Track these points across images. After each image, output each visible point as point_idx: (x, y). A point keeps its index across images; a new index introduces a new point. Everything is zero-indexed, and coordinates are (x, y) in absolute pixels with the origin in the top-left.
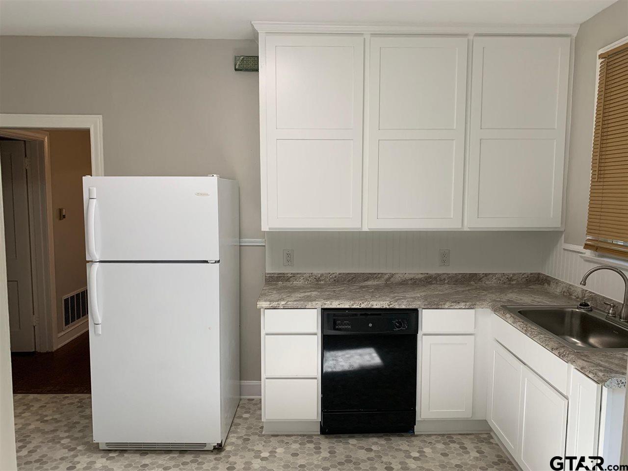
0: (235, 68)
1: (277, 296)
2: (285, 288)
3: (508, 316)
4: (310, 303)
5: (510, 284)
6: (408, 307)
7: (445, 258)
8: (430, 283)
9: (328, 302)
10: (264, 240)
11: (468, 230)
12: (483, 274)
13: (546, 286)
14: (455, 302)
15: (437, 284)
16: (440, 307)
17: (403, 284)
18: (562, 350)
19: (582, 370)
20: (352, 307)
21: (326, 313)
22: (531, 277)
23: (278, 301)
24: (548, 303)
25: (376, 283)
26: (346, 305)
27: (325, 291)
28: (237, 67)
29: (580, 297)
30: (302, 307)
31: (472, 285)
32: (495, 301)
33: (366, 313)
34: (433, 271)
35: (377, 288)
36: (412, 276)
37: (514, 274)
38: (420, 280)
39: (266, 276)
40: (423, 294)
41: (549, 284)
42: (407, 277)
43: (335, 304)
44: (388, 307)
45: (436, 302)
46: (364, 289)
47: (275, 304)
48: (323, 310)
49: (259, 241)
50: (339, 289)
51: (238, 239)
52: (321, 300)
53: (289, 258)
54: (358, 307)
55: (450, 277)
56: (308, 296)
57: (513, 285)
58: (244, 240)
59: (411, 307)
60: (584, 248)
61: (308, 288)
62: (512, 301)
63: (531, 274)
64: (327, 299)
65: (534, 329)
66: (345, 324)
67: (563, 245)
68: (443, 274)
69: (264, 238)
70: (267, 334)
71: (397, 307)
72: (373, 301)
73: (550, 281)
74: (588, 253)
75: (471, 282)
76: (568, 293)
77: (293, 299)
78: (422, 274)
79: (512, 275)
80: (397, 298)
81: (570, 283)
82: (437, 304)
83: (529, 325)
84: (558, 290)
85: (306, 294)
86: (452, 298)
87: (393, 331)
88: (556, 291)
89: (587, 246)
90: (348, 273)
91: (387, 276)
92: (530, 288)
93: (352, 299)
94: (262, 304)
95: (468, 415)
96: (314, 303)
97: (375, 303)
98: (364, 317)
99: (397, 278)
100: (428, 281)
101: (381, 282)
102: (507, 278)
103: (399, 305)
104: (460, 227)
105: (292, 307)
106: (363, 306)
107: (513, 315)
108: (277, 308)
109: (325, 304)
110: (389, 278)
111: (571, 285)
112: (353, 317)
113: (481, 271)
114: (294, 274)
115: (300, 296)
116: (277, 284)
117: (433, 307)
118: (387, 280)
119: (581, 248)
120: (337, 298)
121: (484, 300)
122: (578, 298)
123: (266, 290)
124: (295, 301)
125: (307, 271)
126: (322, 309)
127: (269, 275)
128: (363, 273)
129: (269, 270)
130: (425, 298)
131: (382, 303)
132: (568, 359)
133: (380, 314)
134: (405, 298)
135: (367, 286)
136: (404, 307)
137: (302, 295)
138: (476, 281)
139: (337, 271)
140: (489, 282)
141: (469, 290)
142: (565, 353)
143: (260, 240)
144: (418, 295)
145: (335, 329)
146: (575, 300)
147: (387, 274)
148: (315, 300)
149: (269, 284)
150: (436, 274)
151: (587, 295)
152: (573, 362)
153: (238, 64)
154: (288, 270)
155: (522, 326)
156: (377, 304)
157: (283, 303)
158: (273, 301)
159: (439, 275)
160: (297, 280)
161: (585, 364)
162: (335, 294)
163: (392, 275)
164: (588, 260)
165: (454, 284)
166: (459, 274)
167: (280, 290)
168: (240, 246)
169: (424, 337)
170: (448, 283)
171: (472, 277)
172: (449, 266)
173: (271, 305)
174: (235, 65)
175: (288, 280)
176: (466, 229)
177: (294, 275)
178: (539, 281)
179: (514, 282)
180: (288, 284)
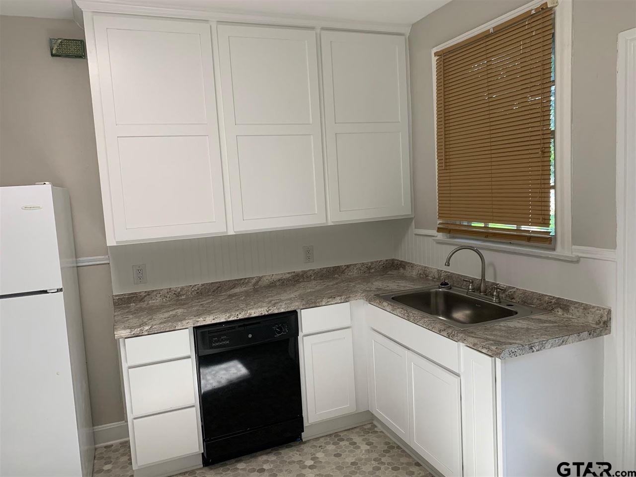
0: (52, 52)
1: (135, 320)
2: (142, 310)
3: (385, 304)
4: (179, 323)
5: (370, 272)
6: (287, 310)
7: (309, 254)
8: (298, 281)
9: (201, 319)
10: (107, 257)
11: (333, 224)
12: (345, 266)
13: (402, 270)
14: (331, 297)
15: (304, 281)
16: (318, 304)
17: (272, 287)
18: (450, 331)
19: (474, 347)
20: (229, 320)
21: (200, 331)
22: (387, 264)
23: (140, 326)
24: (412, 286)
25: (243, 289)
26: (222, 319)
27: (192, 307)
28: (54, 52)
29: (437, 276)
30: (171, 329)
31: (337, 278)
32: (365, 291)
33: (244, 324)
34: (299, 269)
35: (247, 294)
36: (279, 277)
37: (372, 263)
38: (288, 280)
39: (114, 299)
40: (297, 294)
41: (404, 268)
42: (275, 278)
43: (209, 320)
44: (267, 313)
45: (313, 301)
46: (234, 298)
47: (137, 331)
48: (196, 329)
49: (100, 259)
50: (207, 302)
51: (74, 259)
52: (192, 317)
53: (140, 274)
54: (236, 318)
55: (315, 273)
56: (174, 316)
57: (372, 273)
58: (81, 259)
59: (289, 309)
60: (438, 231)
61: (169, 306)
62: (381, 289)
63: (387, 261)
64: (198, 315)
65: (415, 314)
66: (222, 340)
67: (413, 230)
68: (309, 270)
69: (107, 254)
70: (130, 367)
71: (276, 312)
72: (250, 309)
73: (405, 266)
74: (440, 236)
75: (336, 276)
76: (424, 275)
77: (158, 322)
78: (289, 273)
79: (370, 264)
80: (273, 302)
81: (425, 265)
82: (315, 303)
83: (409, 311)
84: (414, 273)
85: (171, 313)
86: (326, 294)
87: (275, 337)
88: (412, 274)
89: (439, 230)
90: (212, 283)
91: (254, 281)
92: (388, 274)
93: (226, 311)
94: (121, 333)
95: (353, 410)
96: (184, 322)
97: (253, 311)
98: (243, 328)
99: (265, 281)
100: (297, 279)
101: (249, 287)
102: (367, 267)
103: (278, 309)
104: (325, 222)
105: (159, 331)
106: (240, 317)
107: (390, 303)
108: (141, 334)
109: (198, 321)
110: (257, 282)
111: (426, 267)
112: (230, 331)
113: (342, 263)
114: (149, 292)
115: (164, 316)
116: (130, 307)
117: (311, 305)
118: (255, 284)
119: (434, 232)
120: (209, 312)
121: (356, 292)
122: (434, 278)
123: (118, 315)
124: (161, 323)
125: (165, 286)
126: (194, 328)
127: (118, 298)
128: (229, 281)
129: (118, 291)
130: (301, 297)
131: (260, 310)
132: (459, 338)
133: (259, 323)
134: (281, 301)
135: (235, 295)
136: (283, 310)
137: (166, 315)
138: (340, 273)
139: (199, 282)
140: (352, 273)
141: (337, 284)
142: (453, 333)
143: (103, 257)
144: (292, 296)
145: (212, 348)
146: (433, 280)
147: (254, 277)
148: (185, 319)
149: (119, 308)
150: (302, 271)
151: (443, 274)
152: (463, 340)
153: (55, 48)
154: (141, 289)
155: (402, 312)
156: (255, 312)
157: (147, 328)
158: (134, 328)
159: (305, 272)
160: (154, 298)
161: (476, 341)
162: (204, 308)
163: (260, 279)
164: (439, 243)
165: (321, 280)
166: (324, 268)
167: (135, 313)
168: (77, 267)
169: (305, 338)
170: (314, 279)
171: (336, 270)
172: (313, 262)
173: (132, 333)
174: (52, 50)
175: (142, 300)
176: (330, 224)
177: (148, 294)
178: (393, 267)
179: (373, 271)
180: (144, 305)
